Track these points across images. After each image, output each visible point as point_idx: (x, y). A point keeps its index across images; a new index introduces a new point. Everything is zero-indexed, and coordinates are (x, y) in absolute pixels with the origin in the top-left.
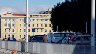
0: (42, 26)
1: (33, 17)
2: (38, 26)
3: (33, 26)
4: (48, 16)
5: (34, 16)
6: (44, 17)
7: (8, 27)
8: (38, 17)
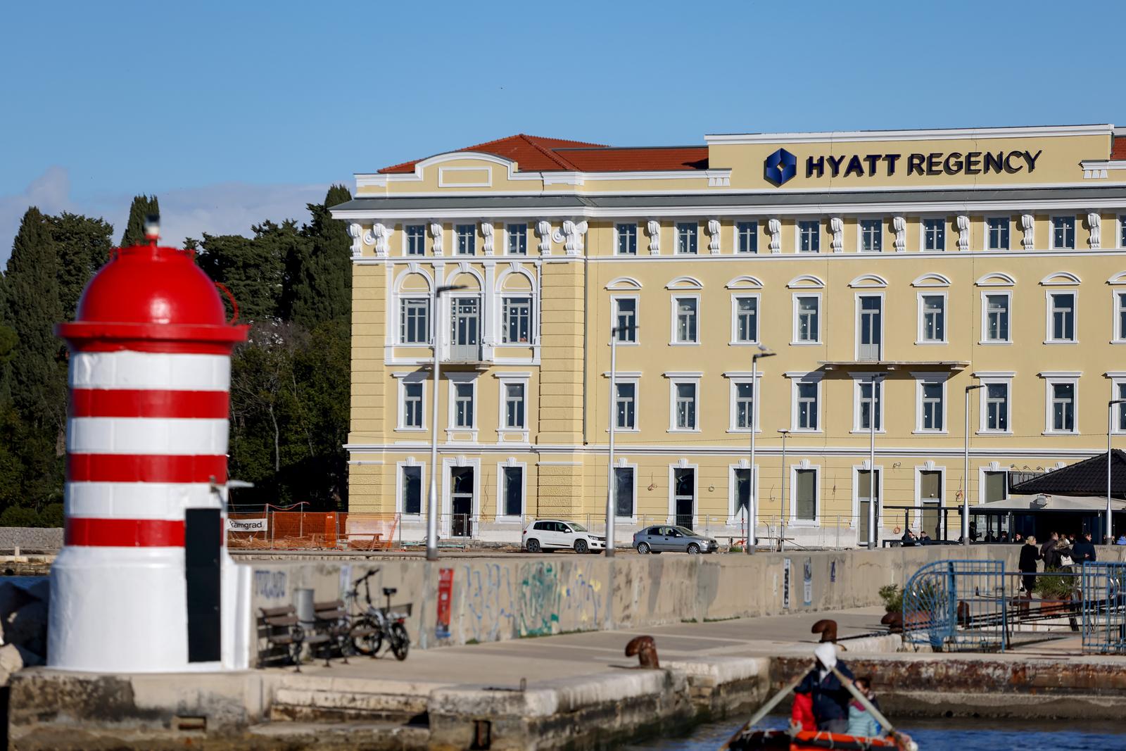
0: (936, 327)
1: (799, 184)
2: (871, 331)
3: (810, 328)
4: (1031, 161)
5: (815, 167)
6: (961, 181)
7: (445, 349)
8: (880, 181)
